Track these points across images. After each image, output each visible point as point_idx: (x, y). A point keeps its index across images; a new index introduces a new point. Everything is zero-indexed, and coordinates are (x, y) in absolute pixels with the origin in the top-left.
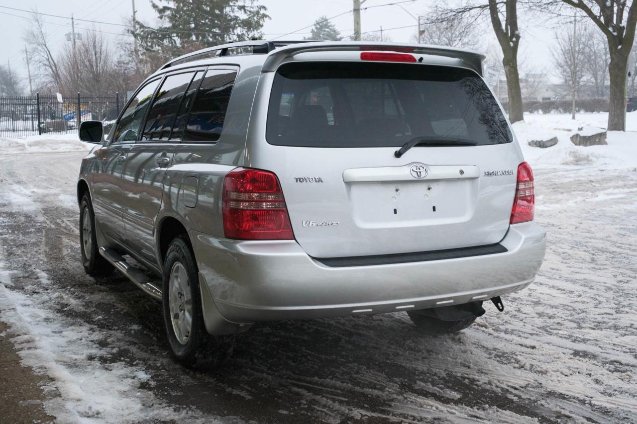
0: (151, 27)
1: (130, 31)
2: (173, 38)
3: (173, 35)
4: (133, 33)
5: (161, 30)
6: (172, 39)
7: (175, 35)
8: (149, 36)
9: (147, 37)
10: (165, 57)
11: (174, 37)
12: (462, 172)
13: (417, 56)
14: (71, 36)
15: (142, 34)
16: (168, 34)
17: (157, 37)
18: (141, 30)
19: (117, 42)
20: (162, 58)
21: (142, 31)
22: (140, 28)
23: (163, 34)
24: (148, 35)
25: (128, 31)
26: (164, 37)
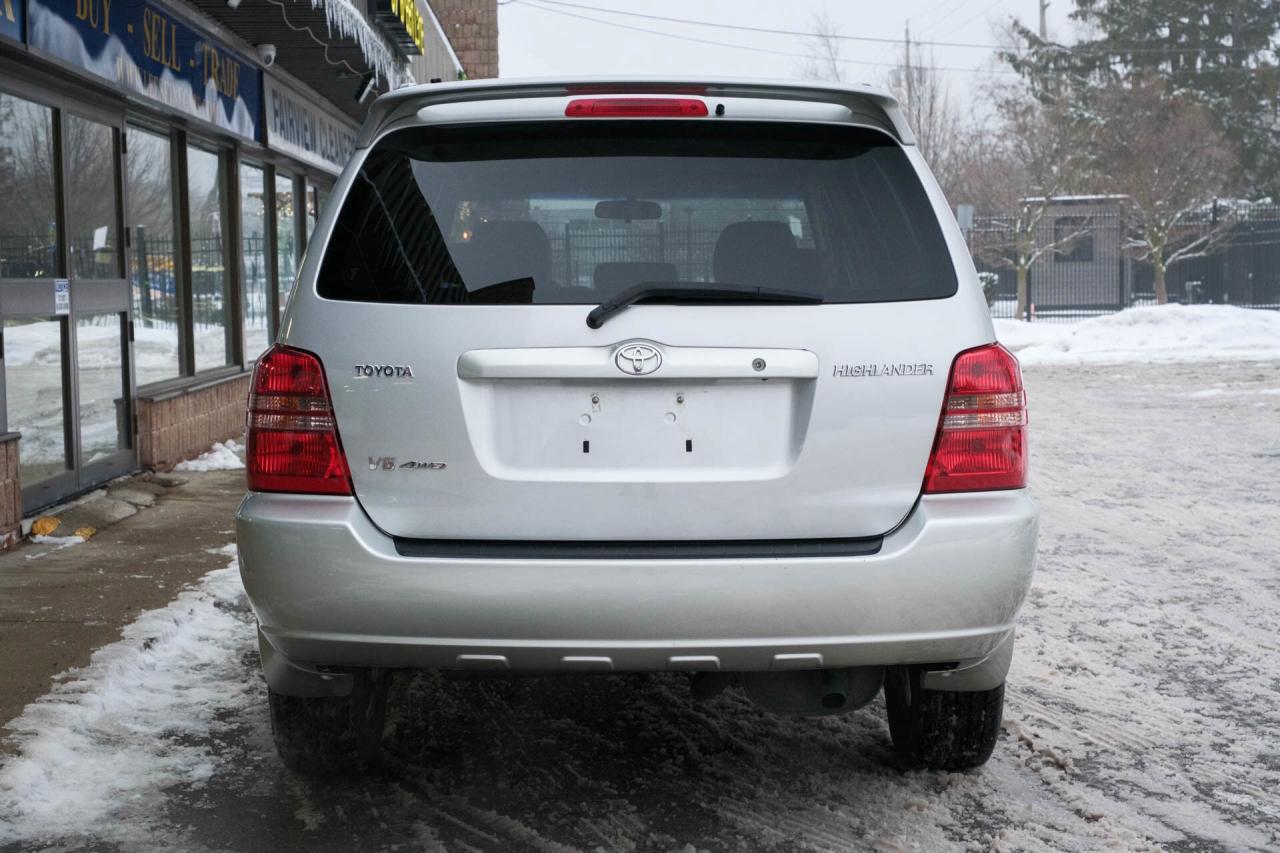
0: (1058, 42)
1: (1005, 56)
2: (1112, 67)
3: (1111, 60)
4: (1012, 59)
5: (1082, 47)
6: (1109, 69)
7: (1118, 59)
8: (1051, 66)
9: (1045, 68)
10: (1081, 115)
11: (1114, 63)
12: (759, 364)
13: (711, 103)
14: (903, 76)
15: (1034, 60)
16: (1099, 58)
17: (1073, 68)
18: (1032, 51)
19: (979, 83)
20: (1073, 119)
21: (1036, 53)
22: (1030, 47)
23: (1088, 58)
24: (1047, 63)
25: (1001, 55)
26: (1089, 66)
